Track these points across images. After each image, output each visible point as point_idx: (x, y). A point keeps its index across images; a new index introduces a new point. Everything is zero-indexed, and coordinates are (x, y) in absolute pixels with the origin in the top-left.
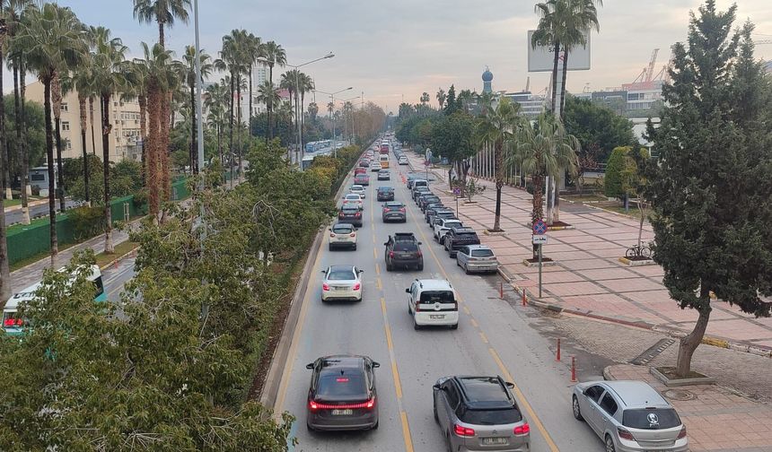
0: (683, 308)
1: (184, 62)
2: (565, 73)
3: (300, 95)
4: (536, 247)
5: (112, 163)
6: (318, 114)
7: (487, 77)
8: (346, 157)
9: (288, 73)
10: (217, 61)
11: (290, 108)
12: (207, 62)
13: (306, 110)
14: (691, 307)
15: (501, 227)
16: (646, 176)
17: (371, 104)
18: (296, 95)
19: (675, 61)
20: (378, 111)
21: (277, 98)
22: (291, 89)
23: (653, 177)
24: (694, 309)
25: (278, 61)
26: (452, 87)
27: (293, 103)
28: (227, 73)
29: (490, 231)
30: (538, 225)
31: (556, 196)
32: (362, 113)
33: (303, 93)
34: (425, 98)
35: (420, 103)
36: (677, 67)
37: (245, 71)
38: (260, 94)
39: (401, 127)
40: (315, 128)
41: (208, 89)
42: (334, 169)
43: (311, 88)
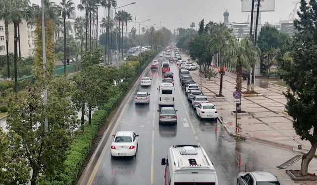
0: (302, 140)
1: (61, 6)
2: (258, 13)
3: (125, 23)
5: (23, 58)
6: (137, 33)
7: (226, 15)
8: (147, 56)
9: (119, 12)
10: (79, 5)
11: (119, 29)
12: (72, 6)
13: (129, 31)
14: (306, 140)
15: (223, 94)
17: (164, 28)
18: (123, 23)
19: (301, 8)
20: (168, 32)
21: (112, 24)
22: (120, 20)
24: (308, 141)
25: (113, 5)
26: (203, 20)
27: (121, 27)
28: (84, 12)
29: (217, 96)
31: (253, 78)
32: (159, 33)
33: (127, 22)
34: (193, 25)
35: (190, 27)
36: (302, 11)
37: (94, 11)
38: (103, 22)
39: (179, 41)
40: (134, 39)
41: (76, 19)
42: (138, 62)
43: (131, 19)
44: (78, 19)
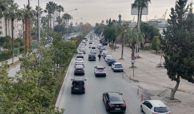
0: (172, 81)
1: (36, 10)
3: (68, 20)
4: (133, 63)
5: (14, 38)
6: (73, 26)
7: (120, 16)
8: (80, 38)
9: (65, 14)
10: (45, 10)
11: (65, 24)
12: (42, 10)
13: (69, 24)
15: (123, 58)
16: (163, 44)
17: (88, 23)
18: (67, 20)
20: (90, 25)
21: (61, 21)
22: (65, 18)
23: (164, 44)
24: (175, 81)
25: (62, 10)
26: (110, 19)
27: (66, 22)
28: (47, 14)
29: (120, 59)
30: (133, 57)
31: (138, 49)
32: (85, 26)
33: (69, 20)
34: (103, 22)
35: (101, 23)
36: (172, 14)
37: (52, 13)
38: (57, 20)
39: (96, 30)
40: (72, 29)
41: (42, 18)
42: (77, 41)
43: (71, 18)
44: (43, 18)
